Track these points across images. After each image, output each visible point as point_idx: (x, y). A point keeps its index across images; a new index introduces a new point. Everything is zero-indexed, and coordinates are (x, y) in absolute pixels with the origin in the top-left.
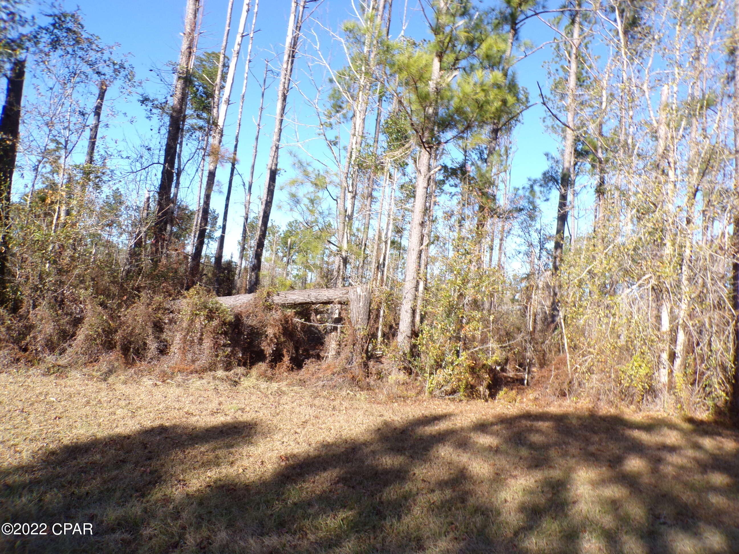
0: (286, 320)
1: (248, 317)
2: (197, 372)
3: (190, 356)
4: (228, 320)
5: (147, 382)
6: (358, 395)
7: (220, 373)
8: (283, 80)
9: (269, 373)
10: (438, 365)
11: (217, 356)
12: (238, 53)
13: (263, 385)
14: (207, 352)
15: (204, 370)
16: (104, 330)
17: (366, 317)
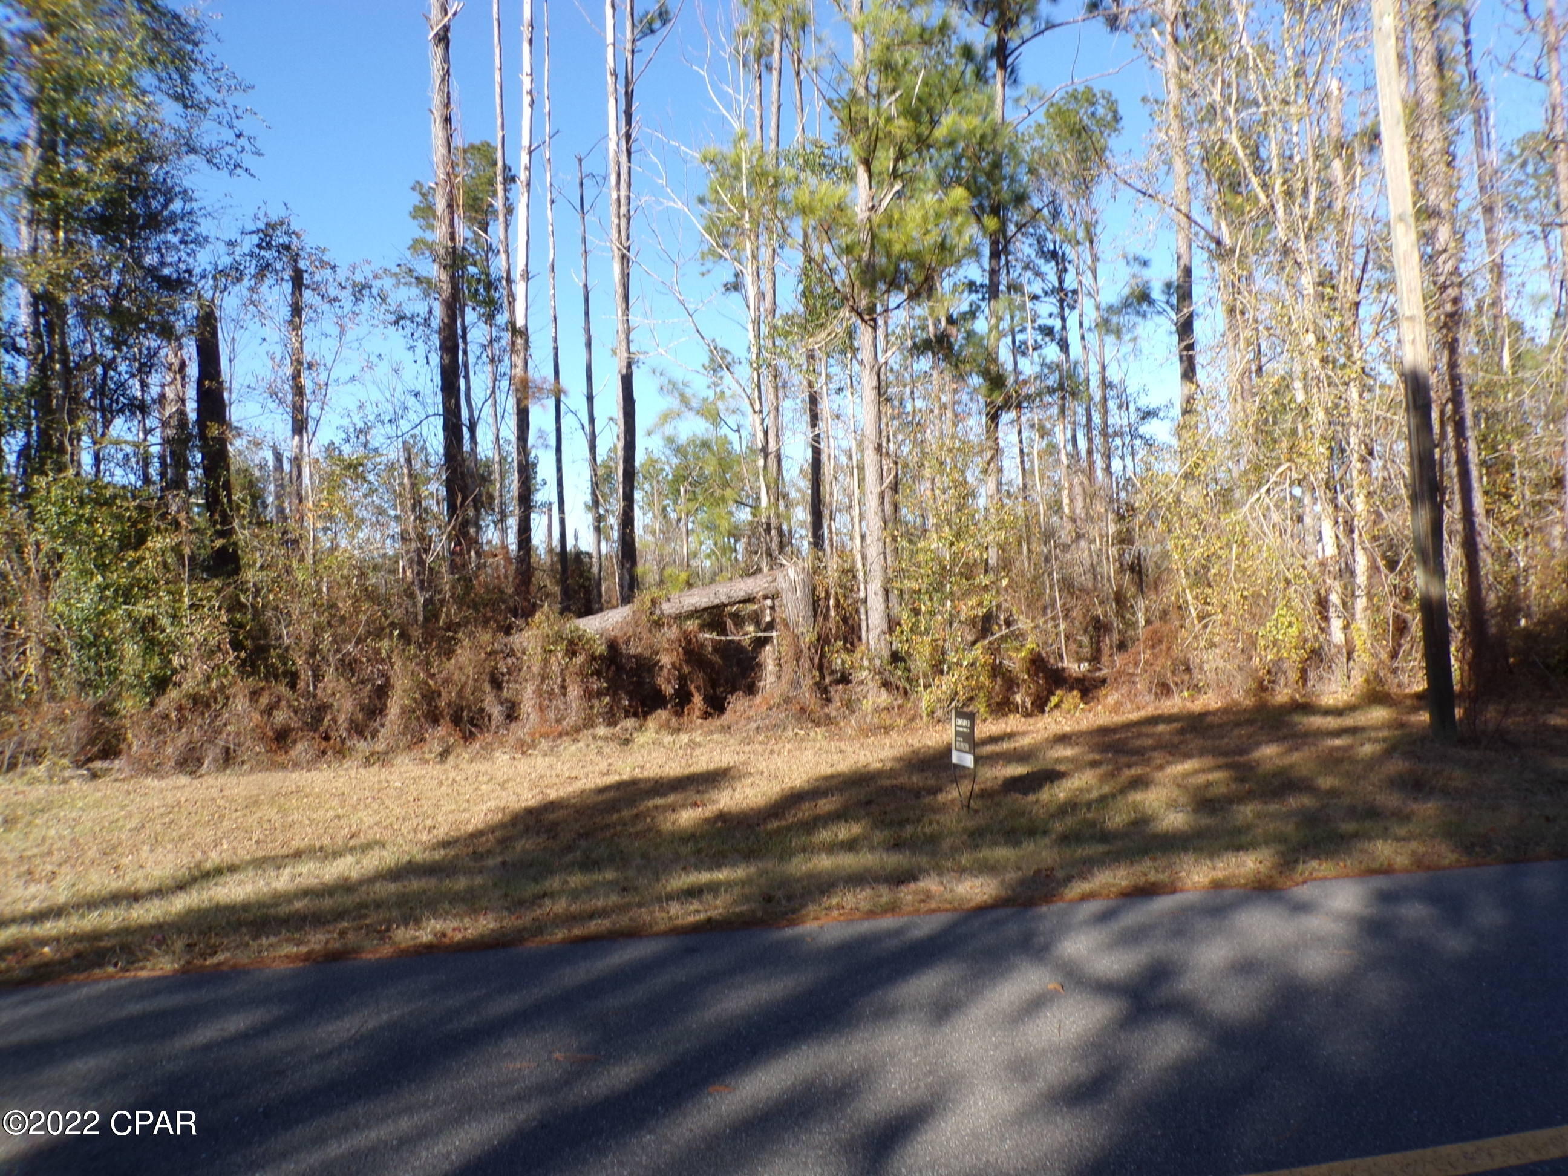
0: (687, 636)
1: (627, 643)
2: (567, 734)
3: (552, 715)
4: (598, 653)
5: (502, 758)
6: (812, 734)
7: (601, 730)
8: (616, 221)
9: (674, 722)
10: (938, 667)
11: (592, 707)
12: (528, 184)
13: (667, 739)
14: (575, 705)
15: (577, 730)
16: (423, 696)
17: (810, 613)
